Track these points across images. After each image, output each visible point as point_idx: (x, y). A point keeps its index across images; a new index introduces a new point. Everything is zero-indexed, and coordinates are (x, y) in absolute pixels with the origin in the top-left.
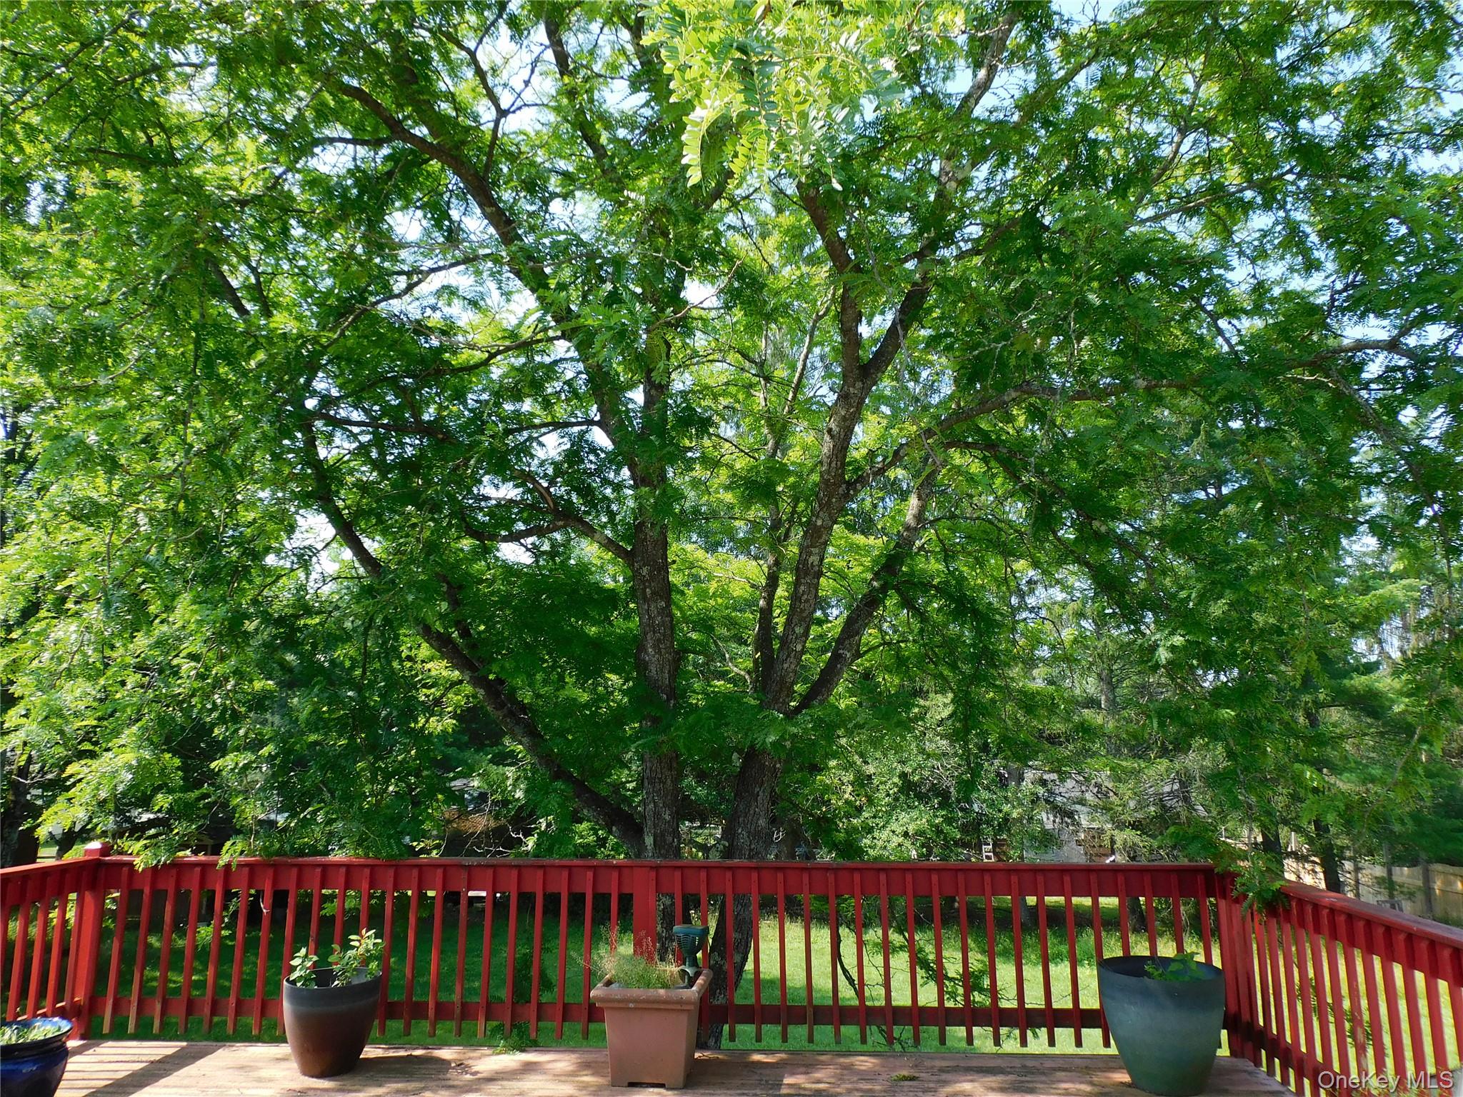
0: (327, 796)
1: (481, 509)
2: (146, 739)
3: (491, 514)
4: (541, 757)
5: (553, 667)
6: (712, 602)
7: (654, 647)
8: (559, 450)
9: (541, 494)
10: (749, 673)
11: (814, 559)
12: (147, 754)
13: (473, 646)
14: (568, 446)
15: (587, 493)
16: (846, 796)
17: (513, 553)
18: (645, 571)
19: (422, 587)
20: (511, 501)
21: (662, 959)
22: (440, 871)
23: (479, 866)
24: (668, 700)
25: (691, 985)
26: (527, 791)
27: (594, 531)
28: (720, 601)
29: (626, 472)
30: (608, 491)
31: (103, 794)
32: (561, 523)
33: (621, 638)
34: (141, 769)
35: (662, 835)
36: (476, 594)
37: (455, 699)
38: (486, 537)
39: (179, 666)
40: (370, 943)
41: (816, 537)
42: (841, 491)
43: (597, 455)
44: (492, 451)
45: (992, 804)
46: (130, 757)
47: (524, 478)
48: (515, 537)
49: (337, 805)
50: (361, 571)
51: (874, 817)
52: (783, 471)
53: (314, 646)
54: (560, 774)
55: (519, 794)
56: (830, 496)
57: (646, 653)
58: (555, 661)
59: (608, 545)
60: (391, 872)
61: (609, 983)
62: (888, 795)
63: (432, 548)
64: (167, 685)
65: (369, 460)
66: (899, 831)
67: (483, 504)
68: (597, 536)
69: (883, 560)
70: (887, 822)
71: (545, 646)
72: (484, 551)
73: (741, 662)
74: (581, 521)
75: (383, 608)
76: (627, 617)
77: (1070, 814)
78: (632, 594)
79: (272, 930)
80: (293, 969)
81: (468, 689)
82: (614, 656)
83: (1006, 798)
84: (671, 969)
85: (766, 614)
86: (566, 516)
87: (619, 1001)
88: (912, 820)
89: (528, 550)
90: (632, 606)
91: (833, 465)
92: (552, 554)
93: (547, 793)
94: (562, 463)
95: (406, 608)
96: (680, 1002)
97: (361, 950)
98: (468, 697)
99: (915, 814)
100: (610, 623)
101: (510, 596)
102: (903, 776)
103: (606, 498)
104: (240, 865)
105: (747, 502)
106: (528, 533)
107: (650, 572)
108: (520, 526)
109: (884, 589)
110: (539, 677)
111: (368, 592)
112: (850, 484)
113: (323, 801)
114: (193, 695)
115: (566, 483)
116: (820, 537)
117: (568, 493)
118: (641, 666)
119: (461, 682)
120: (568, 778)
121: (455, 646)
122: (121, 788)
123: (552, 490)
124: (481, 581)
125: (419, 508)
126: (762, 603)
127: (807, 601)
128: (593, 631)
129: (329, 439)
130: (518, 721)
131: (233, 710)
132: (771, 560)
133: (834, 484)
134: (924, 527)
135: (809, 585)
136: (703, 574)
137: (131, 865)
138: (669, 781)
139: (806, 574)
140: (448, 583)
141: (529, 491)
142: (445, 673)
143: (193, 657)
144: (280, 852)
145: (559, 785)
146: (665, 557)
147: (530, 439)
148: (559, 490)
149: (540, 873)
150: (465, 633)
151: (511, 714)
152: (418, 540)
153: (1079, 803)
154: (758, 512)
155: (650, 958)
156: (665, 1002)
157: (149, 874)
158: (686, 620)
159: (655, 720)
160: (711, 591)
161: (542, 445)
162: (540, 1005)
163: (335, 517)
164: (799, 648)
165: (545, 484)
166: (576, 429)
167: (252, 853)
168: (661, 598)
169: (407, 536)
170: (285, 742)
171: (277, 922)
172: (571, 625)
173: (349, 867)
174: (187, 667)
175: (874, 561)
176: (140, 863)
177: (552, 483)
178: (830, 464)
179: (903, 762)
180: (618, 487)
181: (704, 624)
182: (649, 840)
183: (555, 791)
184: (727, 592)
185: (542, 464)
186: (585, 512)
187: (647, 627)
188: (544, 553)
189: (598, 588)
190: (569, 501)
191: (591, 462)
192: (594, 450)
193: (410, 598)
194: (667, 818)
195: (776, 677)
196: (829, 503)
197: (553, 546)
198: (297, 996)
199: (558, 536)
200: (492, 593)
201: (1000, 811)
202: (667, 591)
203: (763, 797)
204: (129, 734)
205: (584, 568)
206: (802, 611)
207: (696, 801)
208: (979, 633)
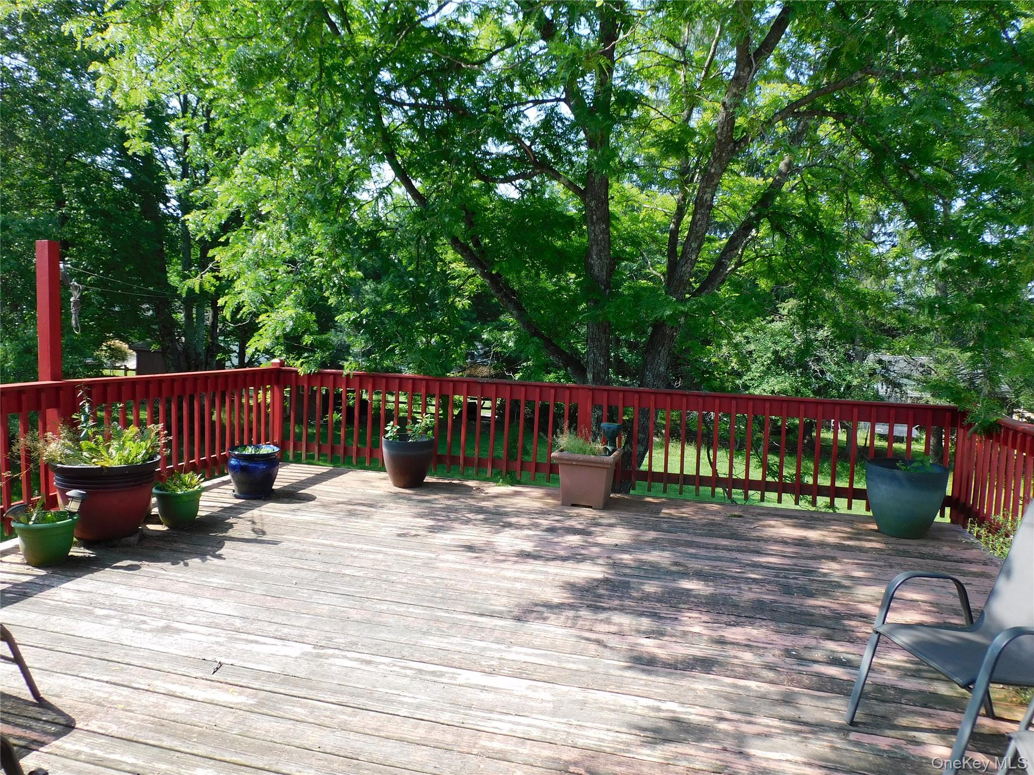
0: (400, 339)
1: (487, 161)
2: (298, 303)
3: (493, 164)
4: (524, 323)
5: (532, 267)
6: (641, 225)
7: (598, 255)
8: (538, 119)
9: (525, 151)
10: (663, 274)
11: (707, 196)
12: (301, 311)
13: (482, 252)
14: (544, 117)
15: (555, 150)
16: (733, 364)
17: (508, 191)
18: (593, 204)
19: (452, 213)
20: (506, 155)
21: (593, 441)
22: (465, 385)
23: (487, 383)
24: (605, 289)
25: (610, 454)
26: (515, 342)
27: (560, 176)
28: (646, 224)
29: (582, 135)
30: (570, 148)
31: (277, 334)
32: (538, 171)
33: (578, 249)
34: (297, 319)
35: (598, 374)
36: (484, 218)
37: (470, 288)
38: (489, 180)
39: (312, 261)
40: (428, 420)
41: (711, 181)
42: (729, 148)
43: (563, 123)
44: (495, 124)
45: (839, 375)
46: (291, 312)
47: (516, 139)
48: (508, 180)
49: (406, 345)
50: (413, 202)
51: (752, 379)
52: (692, 133)
53: (389, 249)
54: (536, 333)
55: (511, 344)
56: (721, 152)
57: (592, 258)
58: (533, 263)
59: (570, 185)
60: (438, 384)
61: (562, 451)
62: (763, 365)
63: (458, 188)
64: (307, 272)
65: (415, 128)
66: (768, 389)
67: (488, 157)
68: (562, 179)
69: (759, 197)
70: (761, 384)
71: (527, 253)
72: (488, 189)
73: (659, 268)
74: (551, 169)
75: (431, 226)
76: (581, 235)
77: (899, 386)
78: (585, 219)
79: (360, 427)
80: (387, 432)
81: (479, 280)
82: (572, 261)
83: (850, 371)
84: (599, 446)
85: (674, 233)
86: (543, 166)
87: (567, 460)
88: (778, 382)
89: (516, 188)
90: (585, 227)
91: (725, 129)
92: (533, 191)
93: (528, 344)
94: (539, 129)
95: (444, 225)
96: (602, 463)
97: (423, 424)
98: (477, 286)
99: (781, 379)
100: (570, 238)
101: (505, 219)
102: (775, 353)
103: (568, 153)
104: (354, 376)
105: (665, 155)
106: (517, 177)
107: (596, 205)
108: (511, 172)
109: (758, 218)
110: (523, 273)
111: (419, 217)
112: (737, 143)
113: (398, 342)
114: (322, 278)
115: (542, 143)
116: (713, 181)
117: (543, 149)
118: (589, 268)
119: (475, 275)
120: (541, 336)
121: (471, 251)
122: (288, 330)
123: (533, 147)
124: (486, 209)
125: (449, 162)
126: (672, 226)
127: (701, 225)
128: (559, 243)
129: (390, 112)
130: (511, 300)
131: (345, 287)
132: (680, 196)
133: (725, 143)
134: (792, 174)
135: (703, 215)
136: (636, 205)
137: (296, 372)
138: (603, 341)
139: (702, 206)
140: (466, 211)
141: (518, 148)
142: (465, 269)
143: (320, 255)
144: (375, 370)
145: (536, 339)
146: (606, 194)
147: (519, 112)
148: (537, 147)
149: (523, 389)
150: (477, 243)
151: (506, 296)
152: (450, 183)
153: (906, 378)
154: (673, 162)
155: (587, 439)
156: (594, 462)
157: (306, 378)
158: (620, 237)
159: (596, 302)
160: (641, 217)
161: (526, 117)
162: (522, 463)
163: (395, 166)
164: (694, 257)
165: (528, 143)
166: (549, 104)
167: (361, 369)
168: (603, 222)
169: (443, 180)
170: (375, 307)
171: (363, 423)
172: (544, 239)
173: (414, 380)
174: (318, 261)
175: (754, 198)
176: (301, 371)
177: (533, 143)
178: (722, 128)
179: (775, 343)
180: (577, 145)
181: (634, 240)
182: (590, 376)
183: (533, 342)
184: (652, 219)
185: (526, 130)
186: (554, 163)
187: (594, 241)
188: (528, 190)
189: (562, 215)
190: (545, 156)
191: (559, 127)
192: (561, 120)
193: (447, 220)
194: (602, 363)
195: (677, 276)
196: (720, 156)
197: (532, 186)
198: (390, 445)
199: (537, 179)
200: (493, 218)
201: (844, 380)
202: (608, 218)
203: (663, 352)
204: (289, 301)
205: (553, 202)
206: (697, 232)
207: (627, 364)
208: (824, 250)
